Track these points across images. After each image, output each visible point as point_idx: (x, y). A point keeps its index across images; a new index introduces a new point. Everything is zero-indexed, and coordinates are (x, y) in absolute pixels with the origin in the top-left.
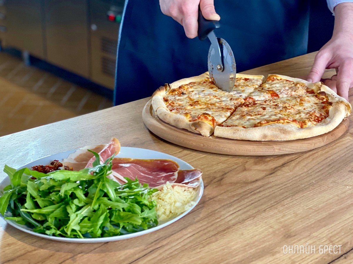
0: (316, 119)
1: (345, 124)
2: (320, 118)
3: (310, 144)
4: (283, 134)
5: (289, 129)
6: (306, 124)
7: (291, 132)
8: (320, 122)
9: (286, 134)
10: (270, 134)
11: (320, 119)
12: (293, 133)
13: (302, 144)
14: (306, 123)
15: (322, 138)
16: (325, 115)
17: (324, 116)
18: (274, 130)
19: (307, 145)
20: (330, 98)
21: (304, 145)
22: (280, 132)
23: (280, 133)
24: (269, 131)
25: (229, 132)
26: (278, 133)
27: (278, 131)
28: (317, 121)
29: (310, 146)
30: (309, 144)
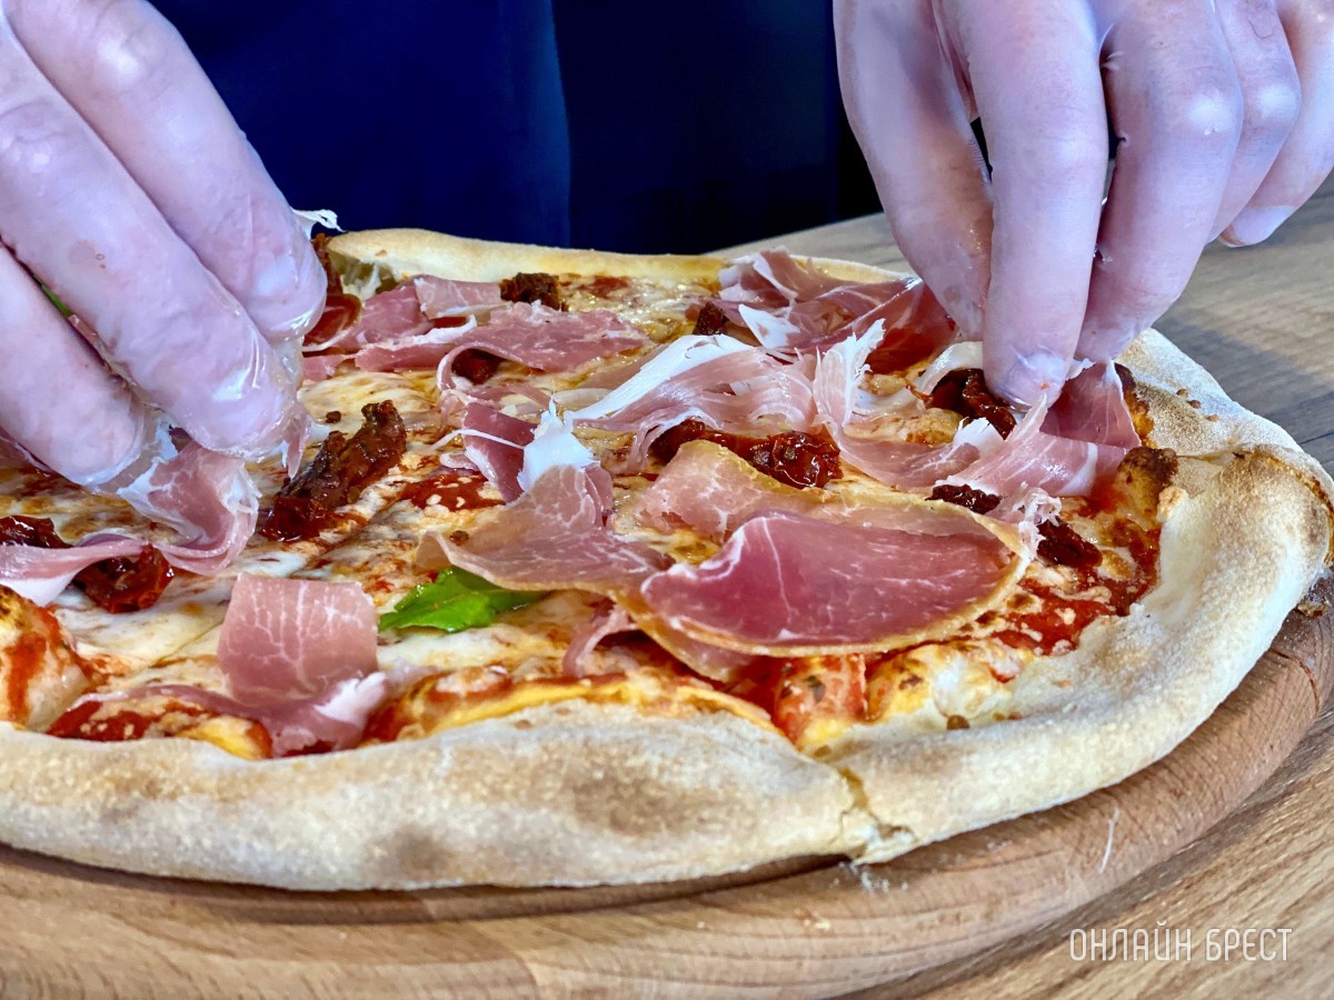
0: (1033, 621)
1: (1310, 663)
2: (1072, 604)
3: (935, 915)
4: (608, 832)
5: (687, 778)
6: (915, 680)
7: (706, 814)
8: (1062, 644)
9: (640, 831)
10: (471, 830)
11: (1068, 617)
12: (722, 816)
13: (851, 926)
14: (917, 671)
15: (1072, 831)
16: (1118, 578)
17: (1109, 583)
18: (515, 793)
19: (902, 923)
20: (1158, 417)
21: (868, 926)
22: (584, 812)
23: (572, 823)
24: (466, 798)
25: (68, 802)
26: (556, 818)
27: (555, 806)
28: (1037, 636)
29: (935, 936)
30: (924, 917)
